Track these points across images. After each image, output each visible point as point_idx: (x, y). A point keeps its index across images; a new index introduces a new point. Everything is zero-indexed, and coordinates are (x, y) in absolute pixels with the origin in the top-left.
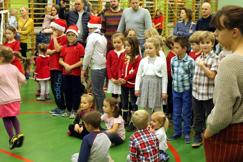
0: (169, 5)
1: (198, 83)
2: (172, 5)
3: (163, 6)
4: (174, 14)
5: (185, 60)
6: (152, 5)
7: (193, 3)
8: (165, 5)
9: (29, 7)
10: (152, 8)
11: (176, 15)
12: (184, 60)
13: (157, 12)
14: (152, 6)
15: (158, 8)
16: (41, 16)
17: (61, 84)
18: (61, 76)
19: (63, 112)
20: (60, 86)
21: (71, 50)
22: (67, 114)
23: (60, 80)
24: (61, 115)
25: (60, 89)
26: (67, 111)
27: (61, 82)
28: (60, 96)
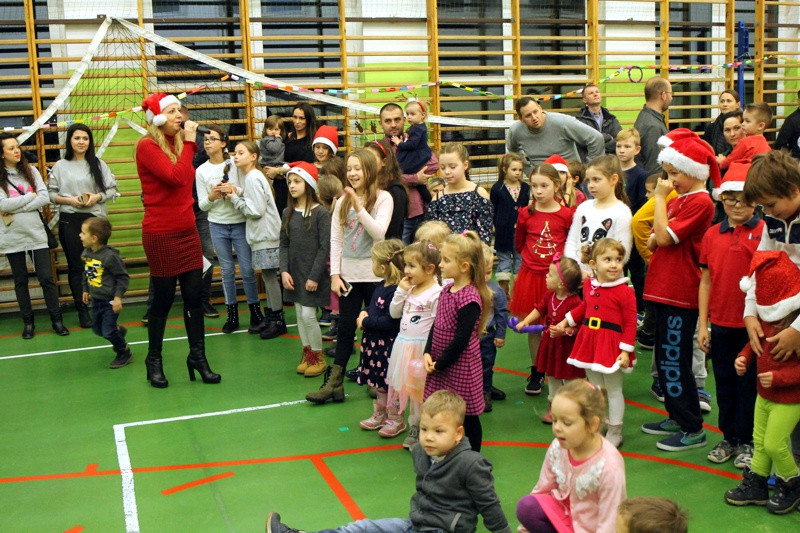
17: (678, 349)
18: (675, 323)
19: (693, 439)
20: (677, 357)
21: (736, 244)
22: (723, 452)
23: (674, 338)
24: (684, 450)
25: (678, 364)
26: (723, 444)
27: (678, 345)
28: (680, 388)
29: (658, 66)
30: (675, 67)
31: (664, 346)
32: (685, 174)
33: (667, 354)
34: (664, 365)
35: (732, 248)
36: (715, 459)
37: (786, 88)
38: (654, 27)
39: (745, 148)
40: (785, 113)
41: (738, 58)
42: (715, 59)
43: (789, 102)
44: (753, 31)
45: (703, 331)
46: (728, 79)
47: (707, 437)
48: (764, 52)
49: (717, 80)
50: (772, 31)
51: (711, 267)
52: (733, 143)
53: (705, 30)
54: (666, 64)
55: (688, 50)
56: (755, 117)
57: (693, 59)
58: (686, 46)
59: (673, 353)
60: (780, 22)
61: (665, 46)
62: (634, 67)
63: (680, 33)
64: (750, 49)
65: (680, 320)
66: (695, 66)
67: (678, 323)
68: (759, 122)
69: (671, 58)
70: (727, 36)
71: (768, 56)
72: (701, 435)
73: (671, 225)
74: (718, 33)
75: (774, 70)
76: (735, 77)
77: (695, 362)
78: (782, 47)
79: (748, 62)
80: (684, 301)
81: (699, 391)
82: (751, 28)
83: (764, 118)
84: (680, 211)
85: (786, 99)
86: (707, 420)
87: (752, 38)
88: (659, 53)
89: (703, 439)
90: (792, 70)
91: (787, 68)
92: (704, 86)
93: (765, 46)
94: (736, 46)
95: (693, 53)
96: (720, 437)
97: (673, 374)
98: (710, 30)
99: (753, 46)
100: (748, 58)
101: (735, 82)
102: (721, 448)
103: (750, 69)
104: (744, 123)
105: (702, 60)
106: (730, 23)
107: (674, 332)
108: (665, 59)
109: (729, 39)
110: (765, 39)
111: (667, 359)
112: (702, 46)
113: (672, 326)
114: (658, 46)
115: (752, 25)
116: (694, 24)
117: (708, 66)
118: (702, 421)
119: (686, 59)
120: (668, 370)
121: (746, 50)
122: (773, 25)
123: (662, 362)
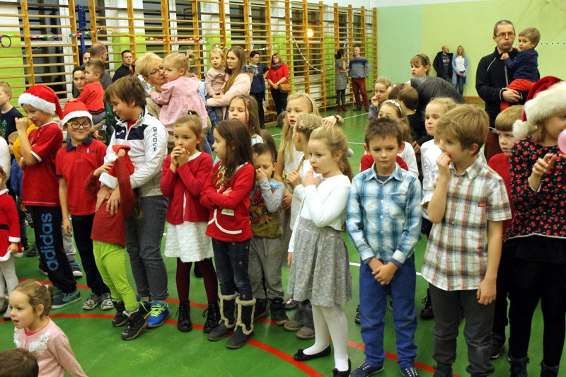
0: (294, 44)
1: (445, 246)
2: (299, 45)
3: (285, 47)
4: (305, 61)
5: (397, 178)
6: (263, 46)
7: (336, 39)
8: (288, 45)
9: (25, 63)
10: (264, 52)
11: (307, 62)
12: (394, 178)
13: (275, 57)
14: (264, 49)
15: (276, 52)
16: (53, 79)
17: (51, 237)
18: (47, 218)
19: (70, 297)
20: (52, 242)
21: (79, 157)
22: (93, 302)
23: (47, 229)
24: (66, 306)
25: (52, 247)
26: (92, 296)
27: (51, 234)
28: (57, 263)
29: (22, 35)
30: (35, 36)
31: (41, 236)
32: (42, 111)
33: (44, 242)
34: (44, 249)
35: (77, 161)
36: (88, 307)
37: (114, 51)
38: (16, 7)
39: (89, 91)
40: (115, 67)
41: (80, 30)
42: (63, 30)
43: (117, 60)
44: (88, 11)
45: (67, 222)
46: (74, 45)
47: (81, 294)
48: (97, 26)
49: (66, 46)
50: (101, 11)
51: (65, 176)
52: (79, 88)
53: (55, 10)
54: (28, 34)
55: (44, 24)
56: (92, 70)
57: (48, 30)
58: (42, 21)
59: (48, 240)
60: (106, 6)
61: (26, 21)
62: (4, 36)
63: (37, 11)
64: (87, 24)
65: (50, 215)
66: (49, 36)
67: (49, 218)
68: (95, 73)
69: (31, 29)
70: (70, 15)
71: (100, 29)
72: (77, 293)
73: (34, 150)
74: (64, 12)
75: (105, 39)
76: (79, 43)
77: (66, 244)
78: (108, 23)
79: (87, 33)
80: (51, 201)
81: (72, 264)
82: (86, 10)
83: (98, 70)
84: (38, 138)
85: (114, 58)
86: (79, 282)
87: (88, 16)
88: (22, 26)
89: (79, 295)
90: (116, 38)
91: (114, 37)
92: (58, 50)
93: (97, 22)
94: (77, 22)
95: (48, 26)
96: (89, 291)
97: (50, 255)
98: (58, 10)
99: (89, 22)
100: (86, 30)
101: (79, 46)
102: (91, 298)
103: (89, 38)
104: (86, 74)
105: (55, 31)
106: (72, 6)
107: (47, 225)
108: (27, 30)
109: (72, 17)
110: (97, 17)
111: (44, 245)
112: (54, 21)
113: (45, 221)
114: (20, 20)
115: (87, 7)
116: (47, 5)
117: (59, 35)
118: (75, 283)
119: (43, 31)
120: (46, 252)
121: (85, 25)
122: (102, 8)
123: (42, 248)
